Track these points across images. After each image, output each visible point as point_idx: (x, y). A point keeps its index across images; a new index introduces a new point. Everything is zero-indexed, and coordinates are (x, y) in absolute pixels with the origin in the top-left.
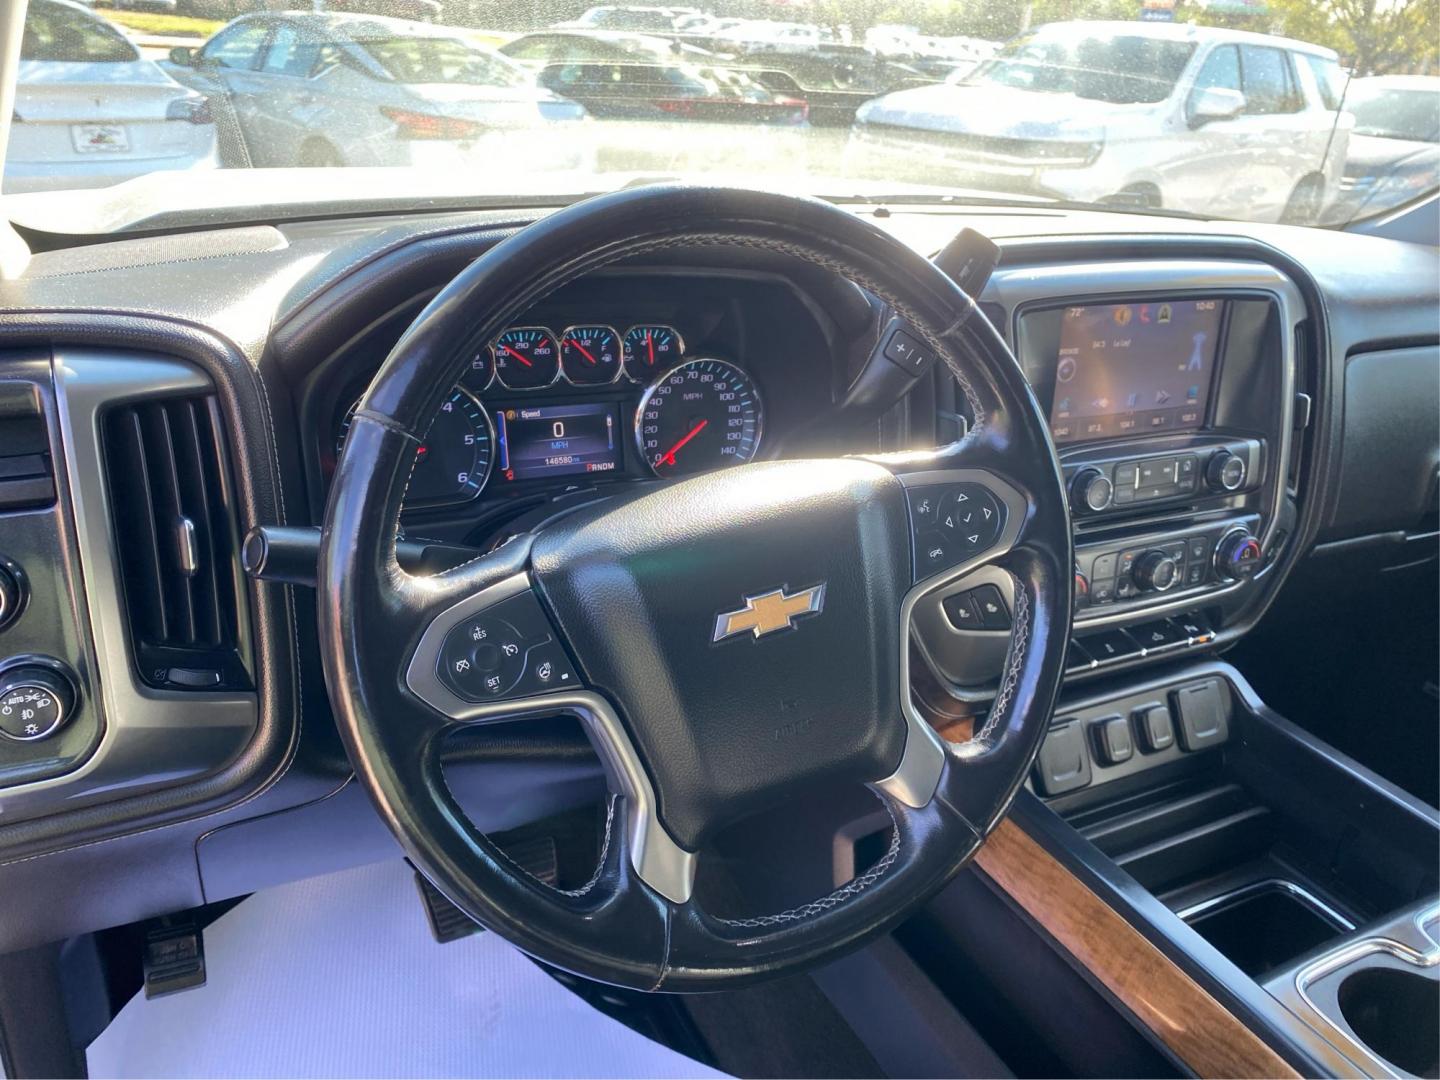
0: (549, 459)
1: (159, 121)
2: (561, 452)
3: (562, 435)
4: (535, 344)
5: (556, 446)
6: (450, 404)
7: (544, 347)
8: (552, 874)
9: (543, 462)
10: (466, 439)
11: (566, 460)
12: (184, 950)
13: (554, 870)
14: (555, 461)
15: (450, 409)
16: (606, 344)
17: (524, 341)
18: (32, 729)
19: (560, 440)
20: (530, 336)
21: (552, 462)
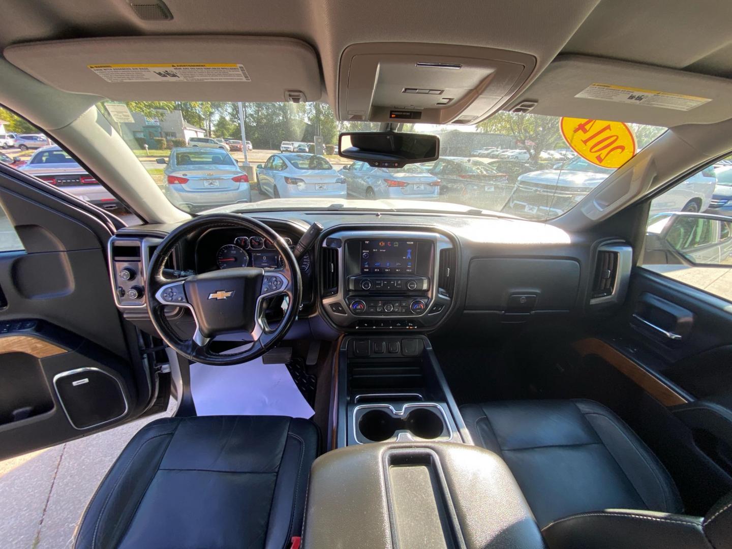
1: (334, 183)
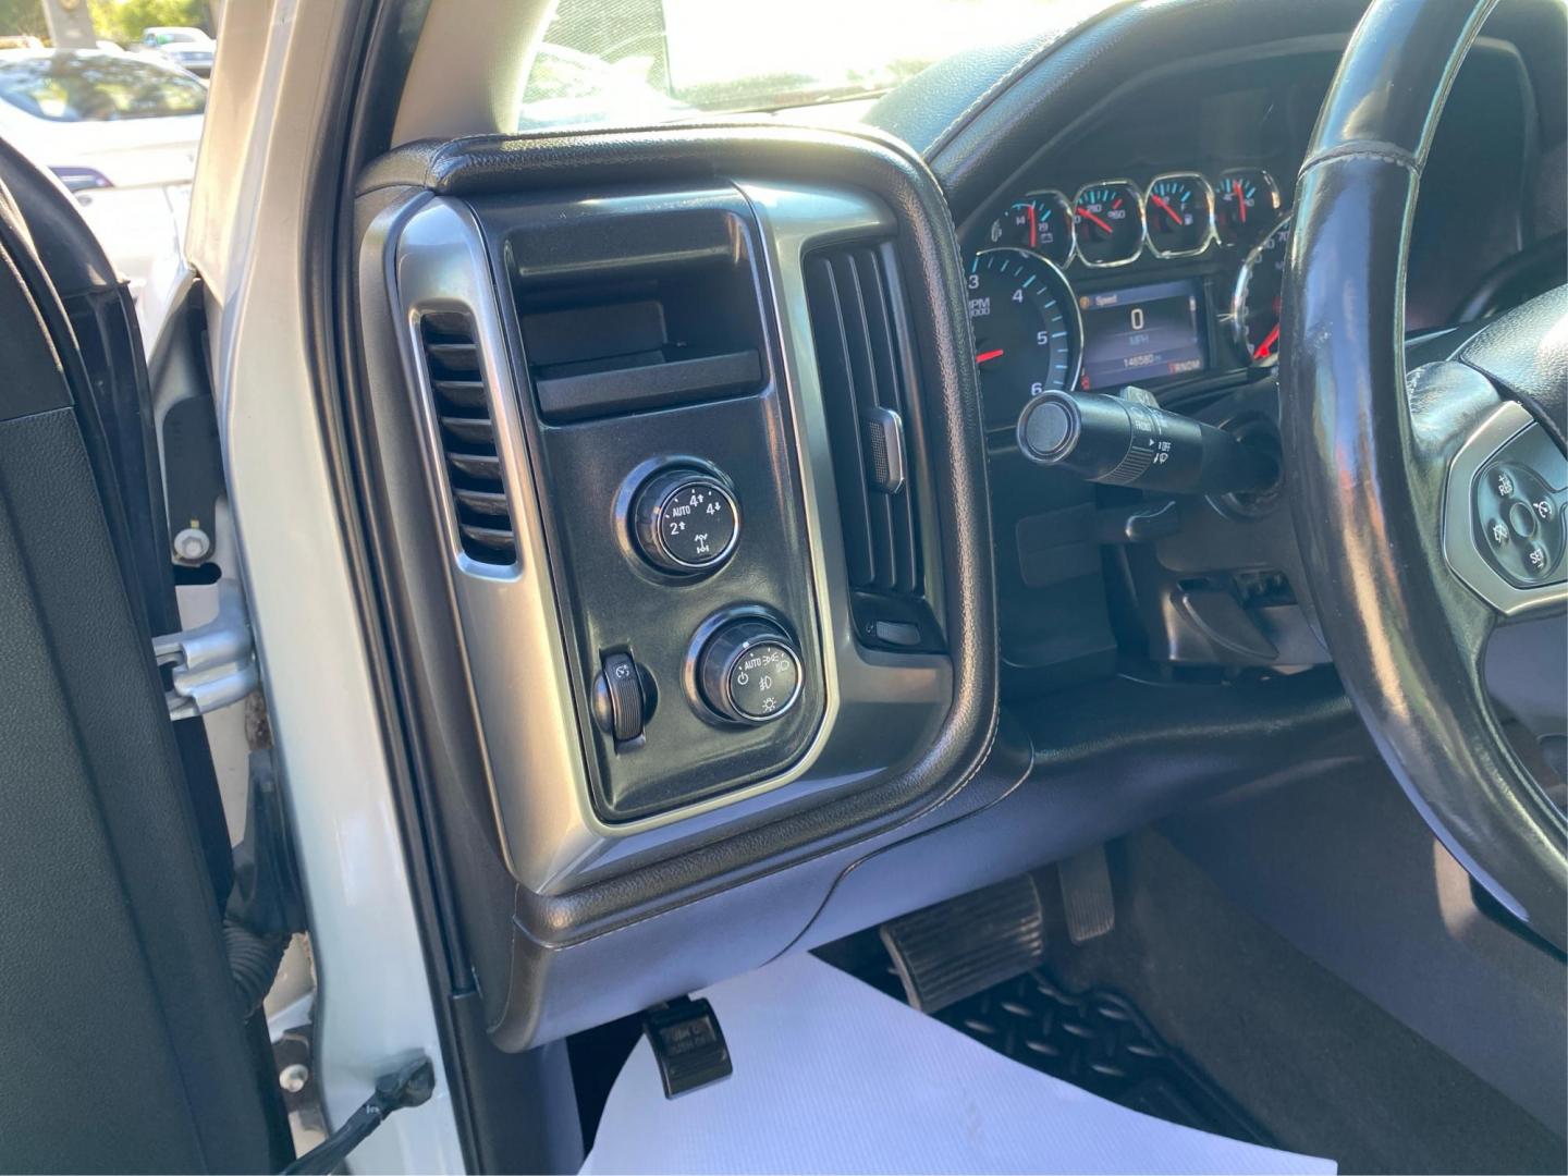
0: (1128, 359)
2: (1141, 350)
3: (1141, 326)
4: (1107, 206)
5: (1135, 341)
6: (1020, 291)
7: (1118, 209)
8: (1037, 919)
9: (1120, 363)
10: (1039, 338)
11: (1147, 360)
12: (700, 1035)
13: (1039, 914)
14: (1133, 362)
15: (1020, 298)
16: (1186, 201)
17: (1097, 202)
18: (769, 704)
19: (1138, 333)
20: (1102, 195)
21: (1131, 364)
